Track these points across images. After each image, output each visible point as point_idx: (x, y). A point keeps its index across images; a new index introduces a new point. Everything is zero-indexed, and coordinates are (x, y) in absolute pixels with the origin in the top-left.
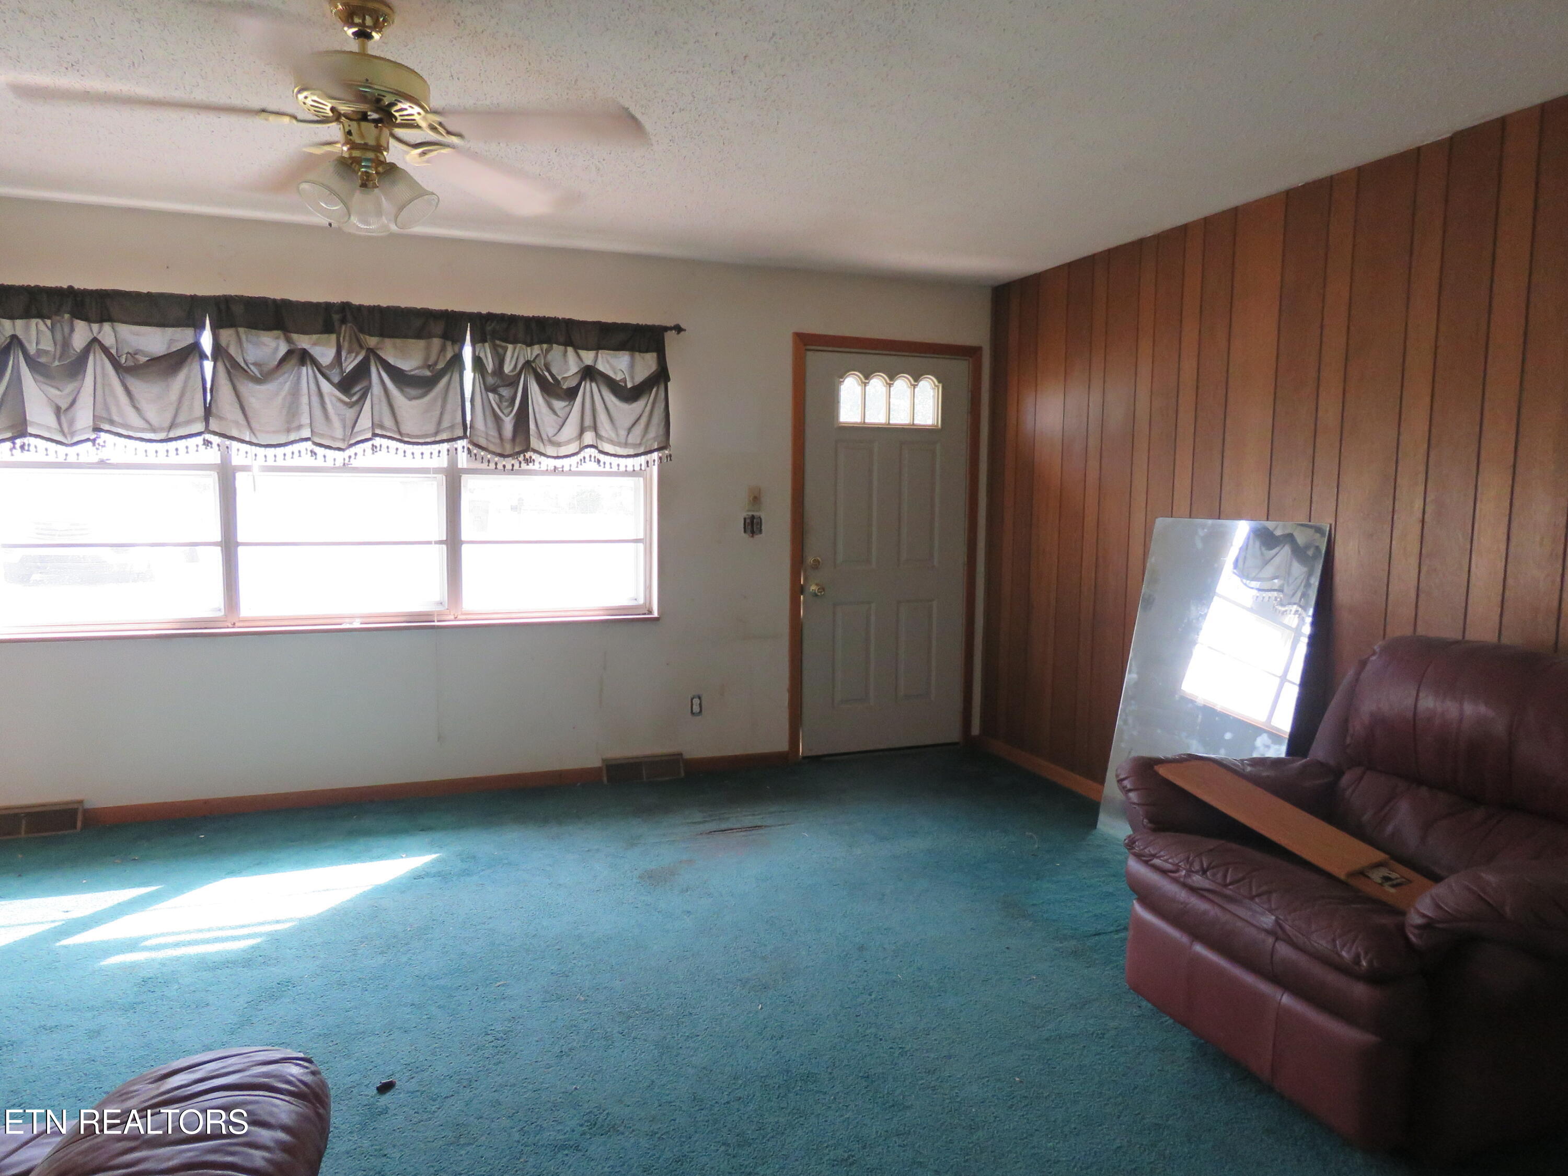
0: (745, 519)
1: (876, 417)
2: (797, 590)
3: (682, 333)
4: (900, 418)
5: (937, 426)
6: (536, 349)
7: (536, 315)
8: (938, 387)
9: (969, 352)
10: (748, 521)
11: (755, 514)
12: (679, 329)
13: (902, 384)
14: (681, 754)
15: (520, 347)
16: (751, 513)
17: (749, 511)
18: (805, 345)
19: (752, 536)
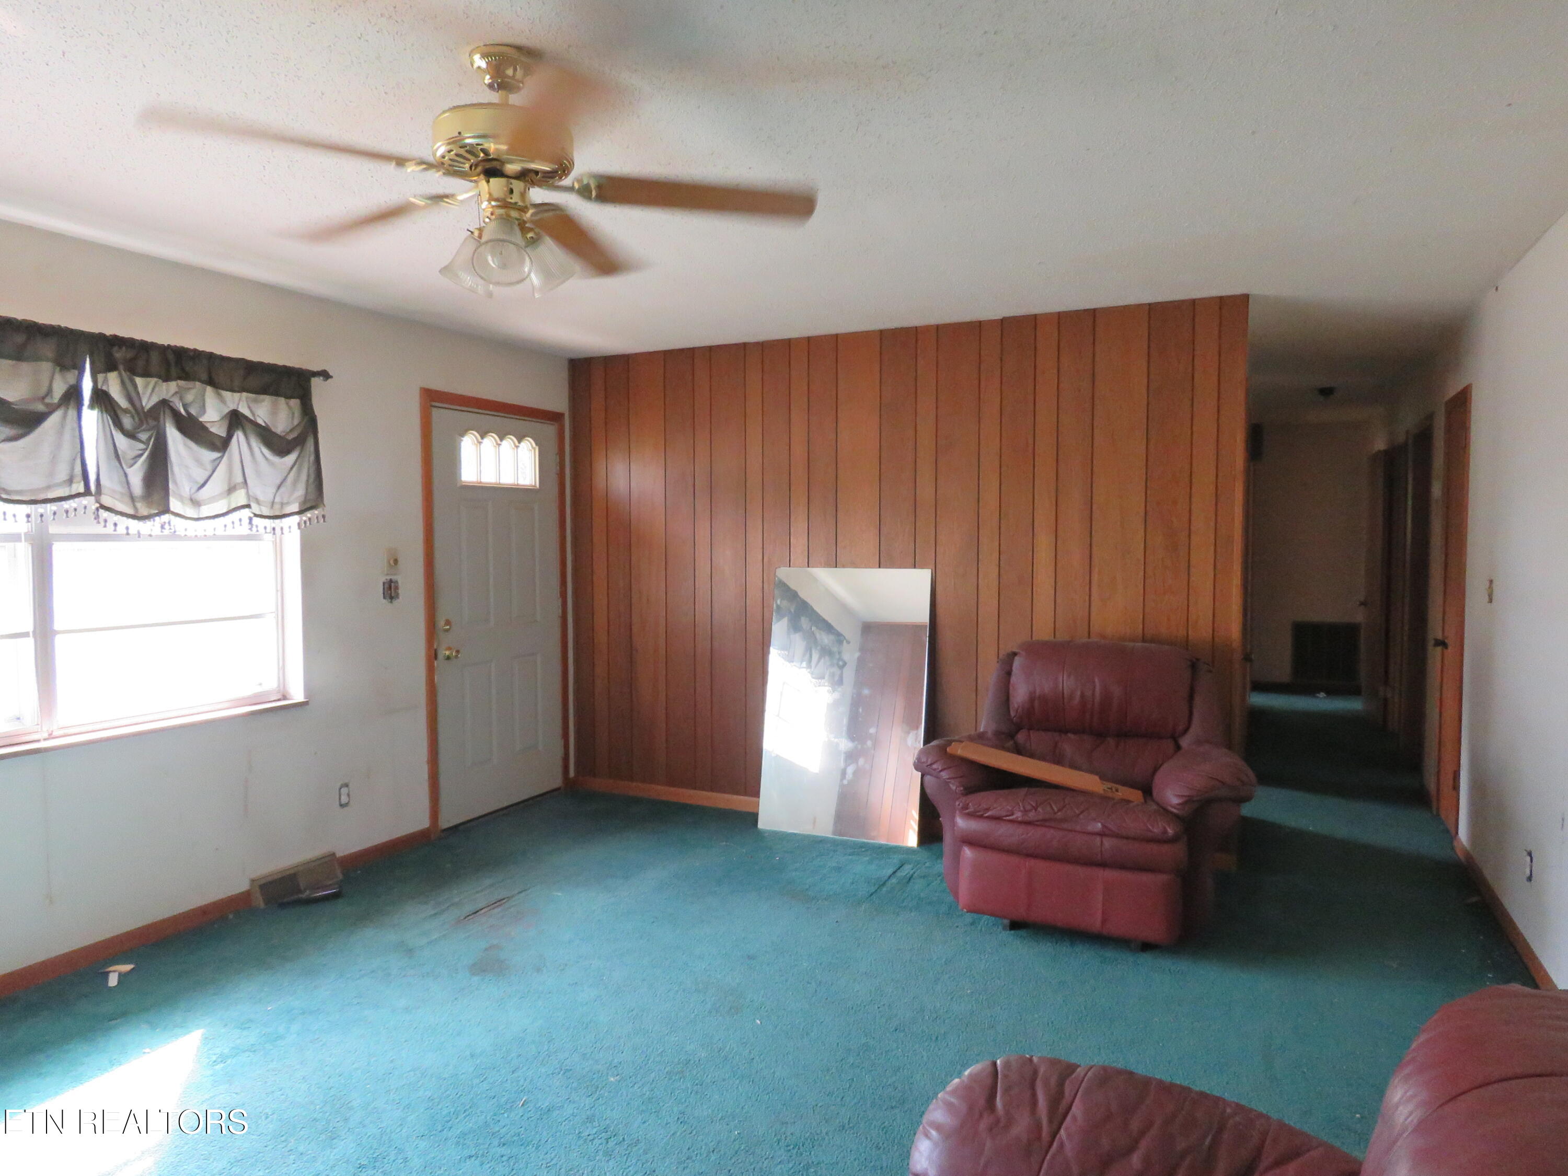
0: (384, 583)
1: (489, 477)
2: (432, 655)
3: (330, 380)
4: (507, 479)
5: (535, 486)
6: (173, 386)
7: (172, 344)
8: (534, 449)
9: (554, 417)
10: (387, 586)
11: (394, 578)
12: (325, 375)
13: (508, 443)
14: (334, 854)
15: (156, 383)
16: (389, 578)
17: (387, 574)
18: (431, 401)
19: (391, 602)
